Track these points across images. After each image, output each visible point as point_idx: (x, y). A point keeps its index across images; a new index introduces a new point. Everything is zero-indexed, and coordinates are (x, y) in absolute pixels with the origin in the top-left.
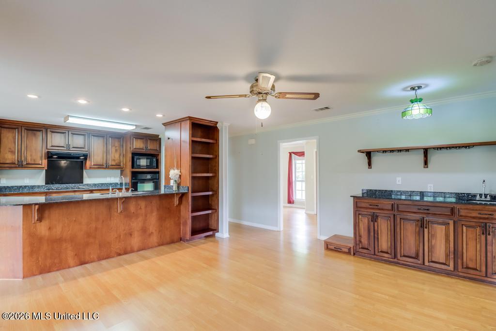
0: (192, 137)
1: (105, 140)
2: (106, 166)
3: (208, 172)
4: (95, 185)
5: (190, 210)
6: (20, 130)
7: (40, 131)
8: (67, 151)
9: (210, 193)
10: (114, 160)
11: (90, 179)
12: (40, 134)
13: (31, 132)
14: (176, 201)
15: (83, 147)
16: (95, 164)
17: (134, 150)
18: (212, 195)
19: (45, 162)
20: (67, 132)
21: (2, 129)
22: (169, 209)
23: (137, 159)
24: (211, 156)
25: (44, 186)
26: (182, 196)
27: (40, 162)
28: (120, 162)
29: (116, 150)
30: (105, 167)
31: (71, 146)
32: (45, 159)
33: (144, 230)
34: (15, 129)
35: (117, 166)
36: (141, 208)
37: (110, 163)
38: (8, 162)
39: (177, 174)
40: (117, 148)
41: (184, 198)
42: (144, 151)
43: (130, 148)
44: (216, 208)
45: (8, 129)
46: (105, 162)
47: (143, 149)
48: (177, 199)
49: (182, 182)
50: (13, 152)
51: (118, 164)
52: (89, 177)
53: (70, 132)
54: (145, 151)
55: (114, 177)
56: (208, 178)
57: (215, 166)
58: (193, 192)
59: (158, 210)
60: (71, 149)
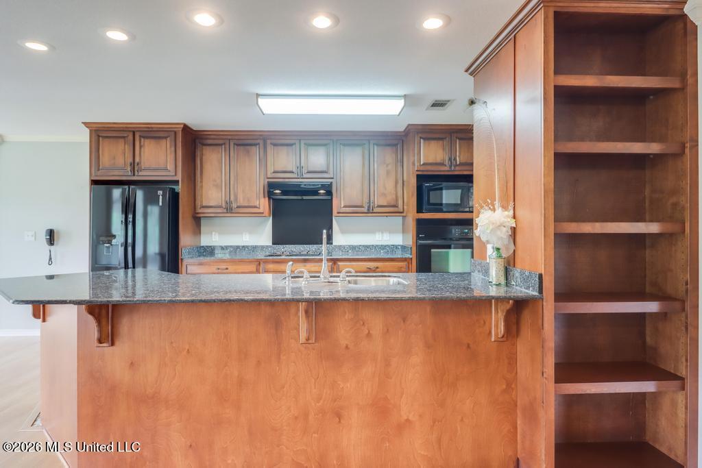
0: (557, 72)
1: (367, 152)
2: (369, 207)
3: (639, 218)
4: (353, 248)
5: (550, 370)
6: (227, 146)
7: (255, 145)
8: (298, 180)
9: (652, 307)
10: (384, 195)
11: (347, 235)
12: (255, 150)
13: (242, 147)
14: (497, 323)
15: (325, 169)
16: (347, 204)
17: (422, 168)
18: (662, 316)
19: (264, 204)
20: (297, 142)
21: (204, 147)
22: (468, 346)
23: (430, 189)
24: (654, 148)
25: (270, 247)
26: (518, 308)
27: (257, 204)
28: (397, 200)
29: (388, 173)
30: (366, 210)
31: (304, 171)
32: (264, 197)
33: (381, 409)
34: (221, 145)
35: (393, 209)
36: (369, 335)
37: (378, 200)
38: (211, 204)
39: (502, 225)
40: (390, 167)
41: (526, 316)
42: (445, 170)
43: (414, 164)
44: (682, 372)
45: (212, 147)
46: (366, 200)
47: (442, 164)
48: (501, 316)
49: (519, 254)
50: (218, 187)
51: (392, 203)
52: (343, 232)
53: (302, 142)
54: (447, 168)
55: (390, 233)
56: (639, 239)
57: (676, 192)
58: (560, 297)
59: (428, 346)
60: (305, 176)
